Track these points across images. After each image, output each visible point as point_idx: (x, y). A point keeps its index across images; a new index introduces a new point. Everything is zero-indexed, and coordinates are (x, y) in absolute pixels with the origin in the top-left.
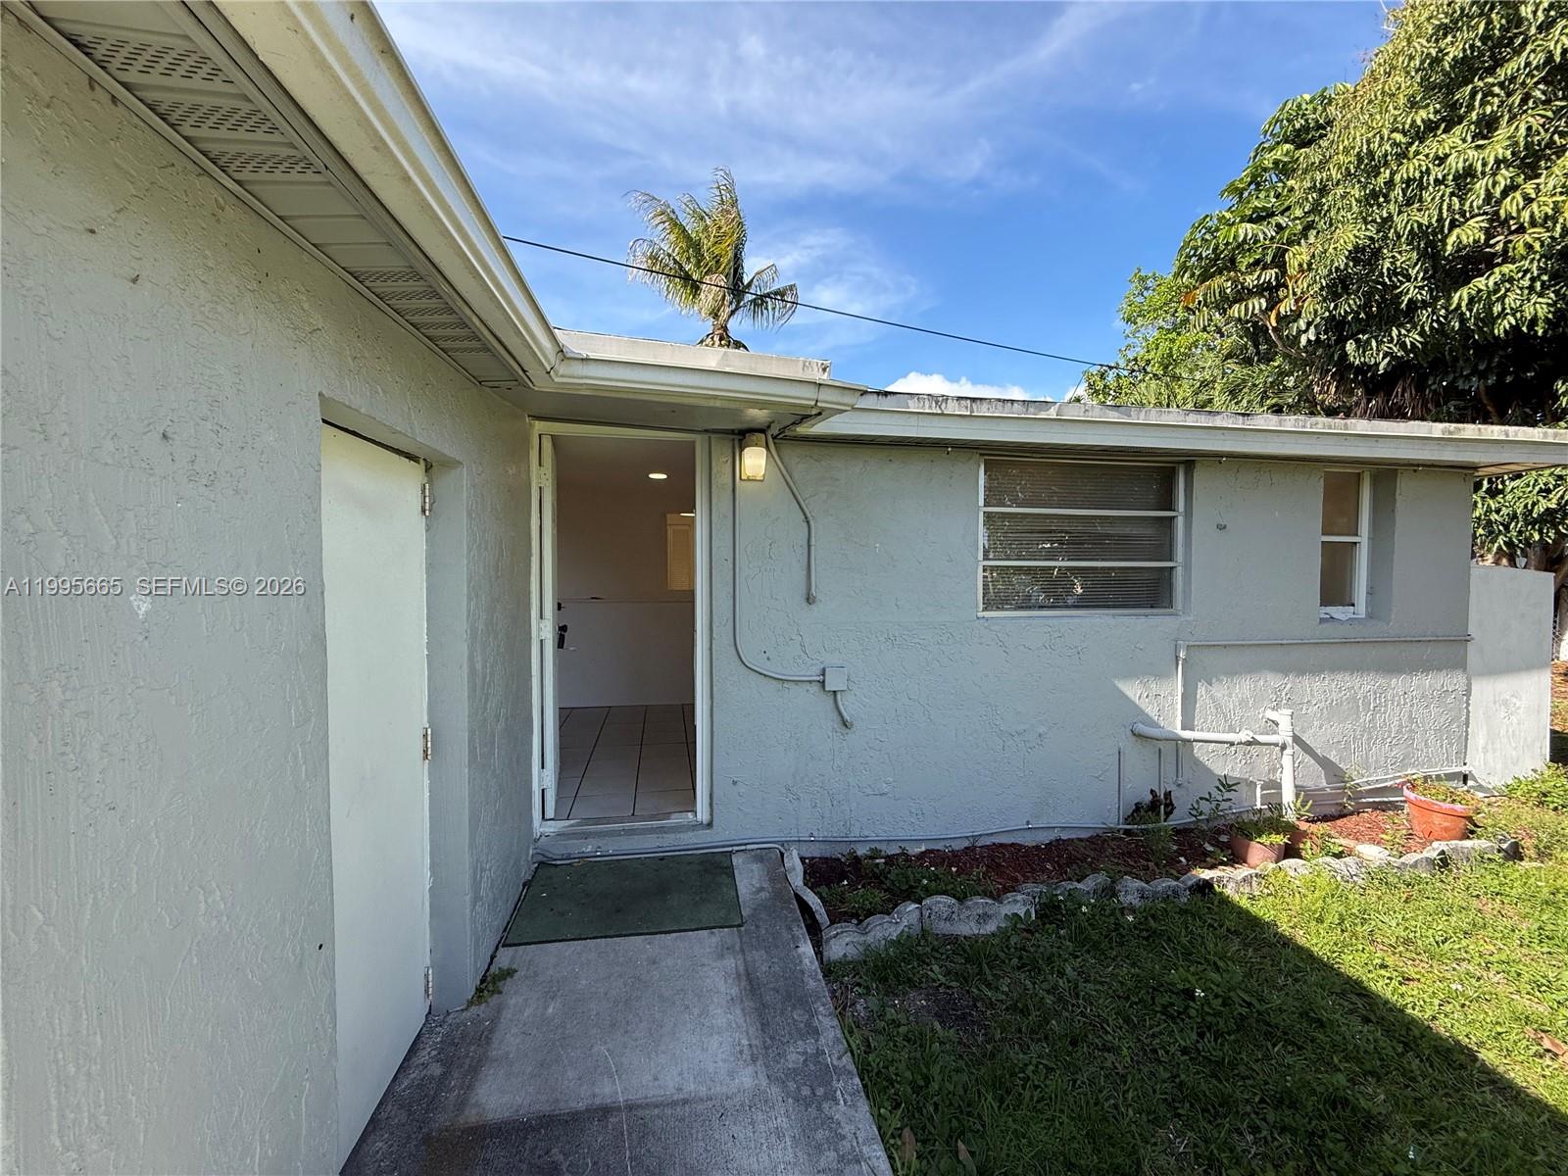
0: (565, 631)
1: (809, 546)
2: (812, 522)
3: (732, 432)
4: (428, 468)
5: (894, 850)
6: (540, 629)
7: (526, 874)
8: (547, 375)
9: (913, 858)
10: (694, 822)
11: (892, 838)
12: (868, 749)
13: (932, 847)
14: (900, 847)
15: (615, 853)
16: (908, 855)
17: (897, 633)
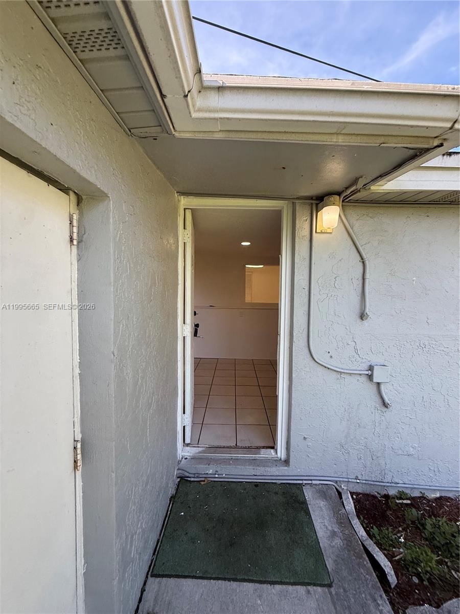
0: (198, 327)
1: (364, 279)
2: (367, 262)
3: (311, 198)
4: (79, 201)
5: (416, 494)
6: (183, 330)
7: (171, 491)
8: (184, 99)
9: (434, 505)
10: (275, 457)
11: (415, 486)
12: (401, 423)
13: (443, 494)
14: (421, 492)
15: (226, 476)
16: (427, 499)
17: (427, 343)
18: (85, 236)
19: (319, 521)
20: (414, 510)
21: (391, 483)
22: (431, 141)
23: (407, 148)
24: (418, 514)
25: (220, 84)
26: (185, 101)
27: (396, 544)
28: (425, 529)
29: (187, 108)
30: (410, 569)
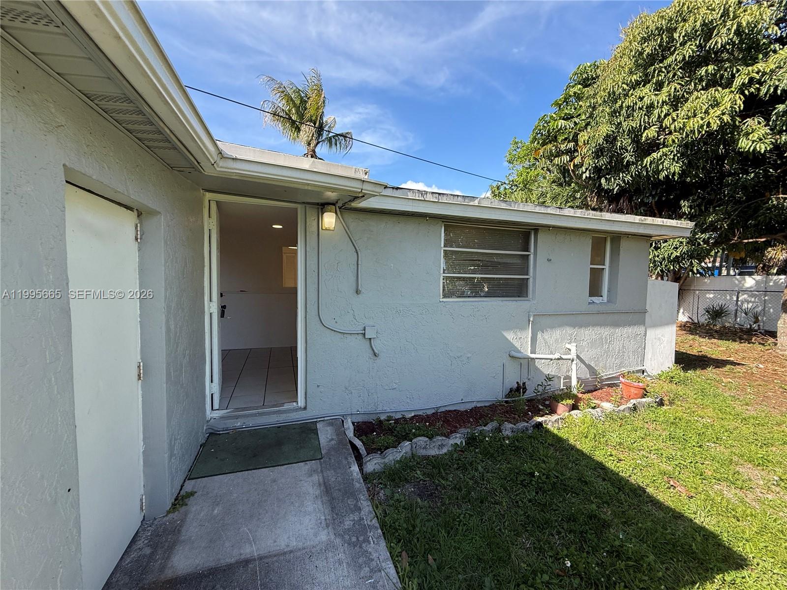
0: (225, 308)
1: (358, 265)
2: (359, 253)
3: (318, 204)
4: (139, 215)
5: (399, 416)
6: (209, 308)
7: (202, 440)
8: (212, 166)
10: (297, 407)
11: (398, 411)
12: (386, 367)
13: (417, 413)
14: (402, 414)
16: (406, 419)
17: (401, 309)
18: (145, 235)
25: (234, 157)
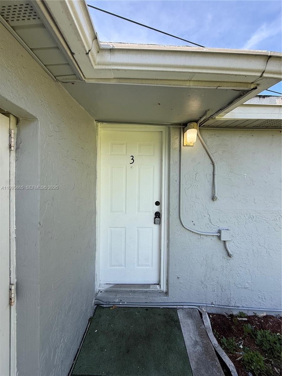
1: (214, 175)
2: (215, 164)
3: (180, 124)
4: (18, 121)
5: (251, 314)
7: (90, 314)
8: (86, 56)
9: (263, 321)
10: (160, 290)
11: (250, 309)
12: (239, 267)
13: (269, 314)
14: (254, 313)
15: (128, 304)
16: (258, 317)
17: (254, 215)
18: (21, 144)
19: (187, 334)
20: (249, 325)
21: (234, 307)
22: (249, 85)
23: (234, 90)
24: (252, 327)
25: (111, 47)
26: (87, 58)
27: (237, 349)
28: (257, 338)
29: (89, 62)
30: (247, 367)
